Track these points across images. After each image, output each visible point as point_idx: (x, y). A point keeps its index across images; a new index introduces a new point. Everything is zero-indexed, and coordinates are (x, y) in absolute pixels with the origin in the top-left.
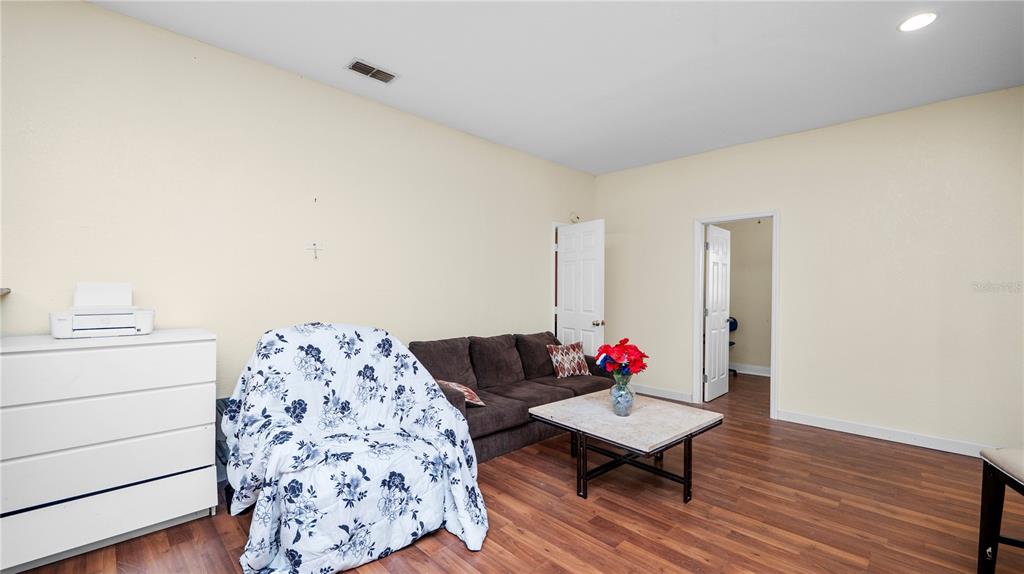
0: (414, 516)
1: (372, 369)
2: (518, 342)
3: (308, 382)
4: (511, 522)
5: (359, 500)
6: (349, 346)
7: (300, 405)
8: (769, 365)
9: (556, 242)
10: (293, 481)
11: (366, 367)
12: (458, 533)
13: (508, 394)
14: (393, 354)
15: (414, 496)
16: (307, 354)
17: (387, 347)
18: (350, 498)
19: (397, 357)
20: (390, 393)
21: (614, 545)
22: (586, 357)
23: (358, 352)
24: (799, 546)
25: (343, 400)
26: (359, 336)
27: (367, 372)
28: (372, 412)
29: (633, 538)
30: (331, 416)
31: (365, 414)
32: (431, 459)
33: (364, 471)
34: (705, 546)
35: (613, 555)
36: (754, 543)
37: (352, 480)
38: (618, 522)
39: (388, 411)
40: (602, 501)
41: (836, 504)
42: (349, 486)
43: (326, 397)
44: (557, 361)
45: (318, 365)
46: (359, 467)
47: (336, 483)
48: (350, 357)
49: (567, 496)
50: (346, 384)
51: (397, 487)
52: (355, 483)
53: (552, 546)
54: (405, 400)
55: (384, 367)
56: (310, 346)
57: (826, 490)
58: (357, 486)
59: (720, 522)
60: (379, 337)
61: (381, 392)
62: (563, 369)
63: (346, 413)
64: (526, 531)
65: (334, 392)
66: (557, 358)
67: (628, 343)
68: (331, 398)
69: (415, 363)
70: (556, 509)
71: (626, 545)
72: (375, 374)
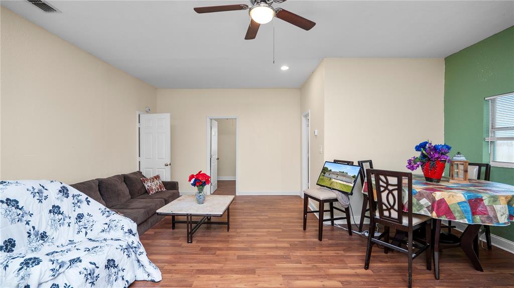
0: (123, 279)
1: (59, 207)
2: (126, 179)
3: (13, 225)
4: (166, 264)
5: (96, 280)
6: (40, 194)
7: (10, 242)
8: (235, 176)
9: (139, 122)
10: (53, 285)
11: (54, 206)
12: (146, 278)
13: (129, 208)
14: (70, 195)
15: (120, 269)
16: (8, 205)
17: (65, 191)
18: (92, 281)
19: (73, 196)
20: (73, 220)
21: (215, 254)
22: (162, 182)
23: (46, 197)
24: (266, 232)
25: (41, 231)
26: (43, 187)
27: (56, 210)
28: (62, 235)
29: (219, 249)
30: (34, 244)
31: (58, 237)
32: (124, 247)
33: (95, 264)
34: (243, 242)
35: (216, 257)
36: (255, 236)
37: (91, 271)
38: (211, 246)
39: (74, 232)
40: (198, 241)
41: (267, 217)
42: (90, 274)
43: (28, 233)
44: (148, 186)
45: (19, 211)
46: (91, 263)
47: (84, 275)
48: (42, 202)
49: (183, 245)
50: (42, 220)
51: (112, 267)
52: (92, 272)
53: (192, 265)
54: (86, 221)
55: (66, 205)
56: (8, 199)
57: (263, 214)
58: (94, 273)
59: (242, 233)
60: (58, 186)
61: (67, 220)
62: (152, 190)
63: (46, 239)
64: (176, 264)
65: (34, 228)
66: (147, 185)
67: (202, 173)
68: (32, 232)
69: (87, 198)
70: (182, 251)
71: (218, 252)
72: (61, 210)
